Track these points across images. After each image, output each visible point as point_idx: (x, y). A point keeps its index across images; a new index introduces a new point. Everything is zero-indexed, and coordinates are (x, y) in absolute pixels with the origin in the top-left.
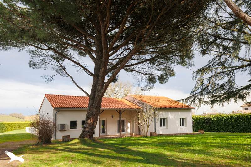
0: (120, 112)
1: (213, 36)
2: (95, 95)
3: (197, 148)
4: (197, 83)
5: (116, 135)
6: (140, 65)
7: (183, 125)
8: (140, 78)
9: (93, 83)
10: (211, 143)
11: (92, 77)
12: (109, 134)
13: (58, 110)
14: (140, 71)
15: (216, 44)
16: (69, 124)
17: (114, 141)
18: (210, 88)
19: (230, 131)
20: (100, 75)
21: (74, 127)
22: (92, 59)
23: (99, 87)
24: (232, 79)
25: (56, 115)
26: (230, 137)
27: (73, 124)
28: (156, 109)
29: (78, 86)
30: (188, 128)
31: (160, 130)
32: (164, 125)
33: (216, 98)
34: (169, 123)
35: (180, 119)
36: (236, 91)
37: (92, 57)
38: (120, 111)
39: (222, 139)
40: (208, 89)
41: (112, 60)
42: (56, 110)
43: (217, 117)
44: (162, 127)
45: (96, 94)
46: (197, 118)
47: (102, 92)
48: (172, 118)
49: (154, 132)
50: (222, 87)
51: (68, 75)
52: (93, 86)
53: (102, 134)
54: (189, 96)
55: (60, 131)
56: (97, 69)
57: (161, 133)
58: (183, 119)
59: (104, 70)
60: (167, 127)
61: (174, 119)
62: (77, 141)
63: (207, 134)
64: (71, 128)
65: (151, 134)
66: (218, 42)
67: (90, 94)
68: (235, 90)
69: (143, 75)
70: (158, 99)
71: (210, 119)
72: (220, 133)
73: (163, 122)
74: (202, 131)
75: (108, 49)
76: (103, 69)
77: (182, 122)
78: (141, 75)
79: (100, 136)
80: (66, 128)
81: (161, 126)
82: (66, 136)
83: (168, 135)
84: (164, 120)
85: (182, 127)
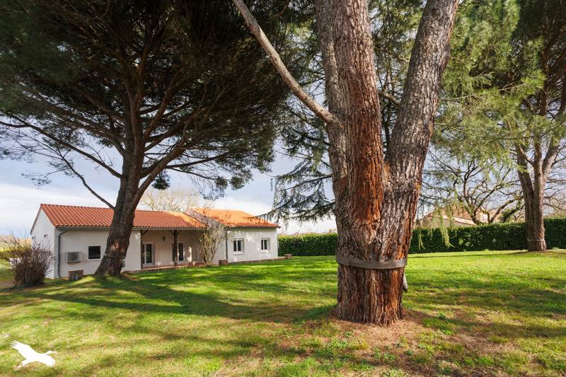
0: (175, 233)
1: (300, 133)
2: (122, 207)
3: (270, 281)
4: (276, 197)
5: (170, 265)
6: (199, 165)
7: (266, 248)
8: (201, 183)
9: (121, 189)
10: (292, 273)
11: (119, 180)
12: (159, 264)
13: (63, 230)
14: (200, 174)
15: (304, 144)
16: (86, 252)
17: (156, 276)
18: (295, 201)
19: (323, 255)
20: (131, 177)
21: (96, 256)
22: (119, 150)
23: (129, 195)
24: (320, 190)
25: (59, 237)
26: (317, 263)
27: (94, 252)
28: (228, 227)
29: (93, 193)
30: (272, 253)
31: (234, 257)
32: (239, 250)
33: (304, 213)
34: (246, 246)
35: (262, 241)
36: (327, 205)
37: (120, 149)
38: (175, 231)
39: (307, 266)
40: (293, 202)
41: (158, 156)
42: (60, 230)
43: (308, 238)
44: (237, 252)
45: (124, 206)
46: (284, 239)
47: (133, 203)
48: (251, 240)
49: (225, 259)
50: (310, 199)
51: (76, 173)
52: (120, 192)
53: (146, 265)
54: (271, 210)
55: (69, 263)
56: (126, 166)
57: (235, 261)
58: (265, 241)
59: (137, 168)
60: (243, 252)
61: (253, 241)
62: (89, 279)
63: (296, 259)
64: (89, 258)
65: (221, 262)
66: (306, 141)
67: (114, 205)
68: (325, 204)
69: (206, 180)
70: (229, 214)
71: (300, 240)
72: (310, 257)
73: (238, 246)
74: (289, 255)
75: (143, 137)
76: (135, 167)
77: (265, 244)
78: (202, 179)
79: (142, 268)
80: (81, 258)
81: (235, 250)
82: (77, 272)
83: (244, 263)
84: (239, 242)
85: (264, 251)
